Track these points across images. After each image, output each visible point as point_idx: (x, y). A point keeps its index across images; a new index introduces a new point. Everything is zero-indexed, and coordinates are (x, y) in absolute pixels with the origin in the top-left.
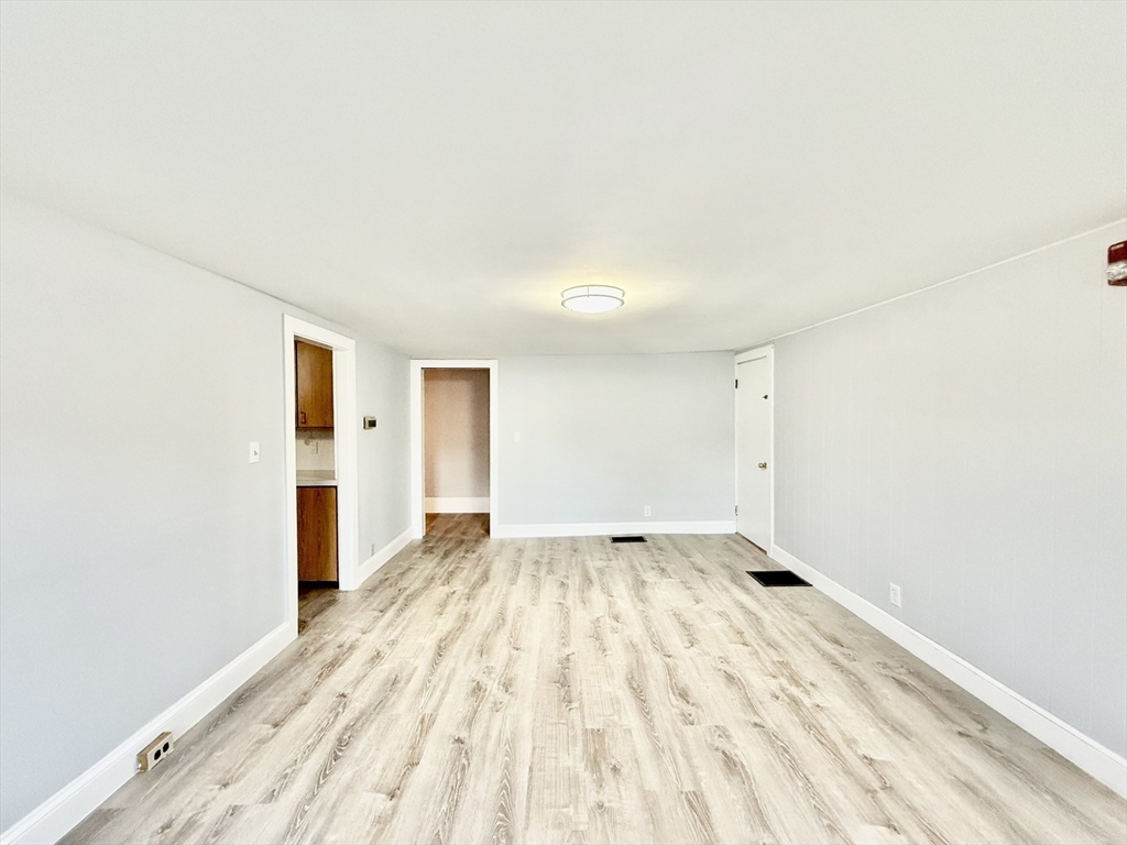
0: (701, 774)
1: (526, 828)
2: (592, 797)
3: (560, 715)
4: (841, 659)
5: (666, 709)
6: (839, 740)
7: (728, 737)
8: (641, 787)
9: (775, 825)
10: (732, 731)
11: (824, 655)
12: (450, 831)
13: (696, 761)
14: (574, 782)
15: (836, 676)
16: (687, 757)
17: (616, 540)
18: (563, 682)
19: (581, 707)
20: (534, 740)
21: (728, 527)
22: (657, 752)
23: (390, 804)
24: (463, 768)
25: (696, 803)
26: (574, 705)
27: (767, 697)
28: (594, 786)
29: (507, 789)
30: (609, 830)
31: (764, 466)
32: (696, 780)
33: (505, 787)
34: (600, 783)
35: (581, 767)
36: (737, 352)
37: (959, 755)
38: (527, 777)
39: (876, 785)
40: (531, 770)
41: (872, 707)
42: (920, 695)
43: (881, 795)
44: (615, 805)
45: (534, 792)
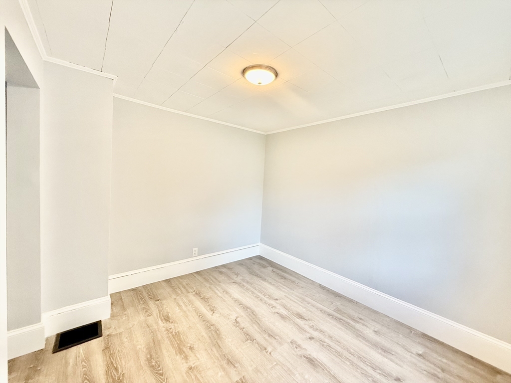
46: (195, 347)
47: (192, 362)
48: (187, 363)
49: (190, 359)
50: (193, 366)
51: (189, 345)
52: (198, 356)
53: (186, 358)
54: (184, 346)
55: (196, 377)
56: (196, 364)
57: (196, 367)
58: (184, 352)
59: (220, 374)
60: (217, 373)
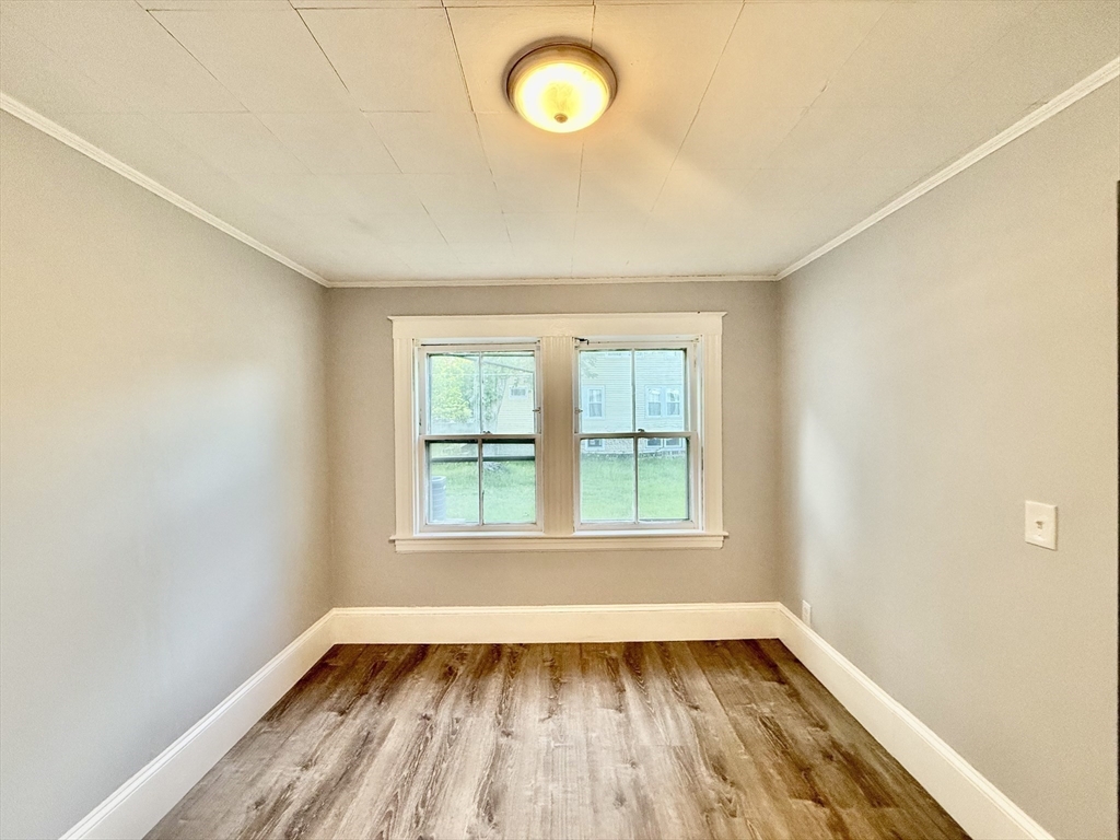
46: (612, 799)
47: (627, 774)
48: (637, 776)
49: (629, 778)
50: (628, 766)
51: (623, 809)
52: (613, 776)
53: (636, 785)
54: (632, 811)
55: (629, 749)
56: (623, 766)
57: (625, 761)
58: (638, 798)
59: (594, 735)
60: (598, 737)
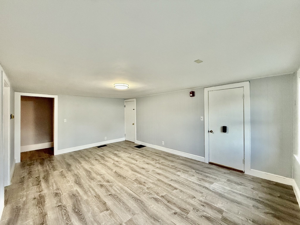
0: (156, 177)
1: (140, 197)
2: (145, 188)
3: (126, 181)
4: (159, 155)
5: (143, 172)
6: (167, 165)
7: (155, 171)
8: (151, 183)
9: (170, 177)
10: (155, 170)
11: (157, 155)
12: (127, 206)
13: (154, 176)
14: (140, 188)
15: (161, 158)
16: (152, 176)
17: (99, 147)
18: (120, 176)
19: (128, 178)
20: (126, 186)
21: (123, 139)
22: (148, 177)
23: (109, 211)
24: (117, 198)
25: (159, 180)
26: (127, 178)
27: (155, 164)
28: (144, 186)
29: (130, 195)
30: (152, 190)
31: (134, 124)
32: (157, 178)
33: (129, 195)
34: (144, 185)
35: (139, 185)
36: (125, 99)
37: (179, 161)
38: (131, 192)
39: (175, 168)
40: (131, 190)
41: (167, 160)
42: (171, 156)
43: (176, 169)
44: (149, 186)
45: (136, 193)
